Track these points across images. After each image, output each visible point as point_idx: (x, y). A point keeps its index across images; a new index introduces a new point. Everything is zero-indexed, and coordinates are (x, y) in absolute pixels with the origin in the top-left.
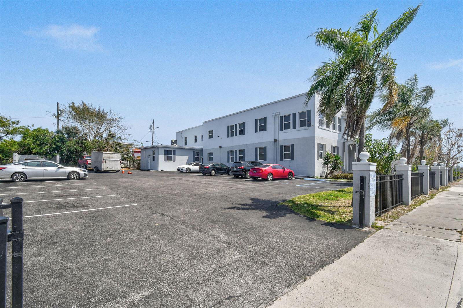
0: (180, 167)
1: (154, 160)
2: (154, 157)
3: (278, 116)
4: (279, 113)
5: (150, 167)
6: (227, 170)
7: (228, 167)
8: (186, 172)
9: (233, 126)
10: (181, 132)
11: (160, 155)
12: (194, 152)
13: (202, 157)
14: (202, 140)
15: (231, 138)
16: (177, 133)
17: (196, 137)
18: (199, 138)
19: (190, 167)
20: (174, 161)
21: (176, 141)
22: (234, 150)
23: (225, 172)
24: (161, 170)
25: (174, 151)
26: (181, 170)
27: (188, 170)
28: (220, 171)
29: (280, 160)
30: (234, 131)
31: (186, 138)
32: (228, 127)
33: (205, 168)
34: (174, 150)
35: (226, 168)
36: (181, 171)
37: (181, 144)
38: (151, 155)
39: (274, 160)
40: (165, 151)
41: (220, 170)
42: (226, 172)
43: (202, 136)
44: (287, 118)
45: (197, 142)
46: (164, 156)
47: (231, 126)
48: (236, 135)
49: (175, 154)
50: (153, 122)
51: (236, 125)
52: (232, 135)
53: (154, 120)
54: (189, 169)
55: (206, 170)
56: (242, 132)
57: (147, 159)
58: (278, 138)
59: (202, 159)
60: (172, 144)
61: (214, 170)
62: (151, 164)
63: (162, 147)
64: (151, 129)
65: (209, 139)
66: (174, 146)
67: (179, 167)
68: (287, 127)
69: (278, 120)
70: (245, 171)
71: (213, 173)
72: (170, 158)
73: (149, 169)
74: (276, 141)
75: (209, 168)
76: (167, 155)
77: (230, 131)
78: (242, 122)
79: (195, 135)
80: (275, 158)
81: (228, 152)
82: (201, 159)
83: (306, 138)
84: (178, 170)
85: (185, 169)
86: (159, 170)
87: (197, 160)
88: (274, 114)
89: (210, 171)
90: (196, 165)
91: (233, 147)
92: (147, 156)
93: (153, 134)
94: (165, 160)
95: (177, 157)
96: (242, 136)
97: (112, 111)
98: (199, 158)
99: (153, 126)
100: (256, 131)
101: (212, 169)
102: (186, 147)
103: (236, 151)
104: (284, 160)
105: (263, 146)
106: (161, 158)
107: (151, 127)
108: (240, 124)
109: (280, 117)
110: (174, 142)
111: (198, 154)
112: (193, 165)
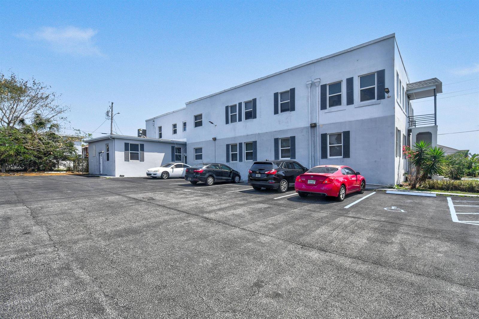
0: (152, 170)
1: (108, 160)
2: (108, 154)
3: (317, 84)
4: (318, 80)
5: (103, 171)
6: (231, 175)
7: (233, 170)
8: (161, 178)
9: (236, 105)
10: (153, 120)
11: (117, 151)
12: (173, 148)
13: (185, 154)
14: (185, 129)
15: (231, 125)
16: (147, 121)
17: (175, 126)
18: (180, 128)
19: (169, 169)
20: (142, 160)
21: (144, 132)
22: (238, 142)
23: (228, 178)
24: (121, 176)
25: (142, 146)
26: (152, 175)
27: (165, 175)
28: (220, 177)
29: (322, 158)
30: (237, 113)
31: (160, 128)
32: (227, 108)
33: (197, 173)
34: (142, 143)
35: (231, 172)
36: (152, 177)
37: (153, 135)
38: (104, 151)
39: (310, 158)
40: (126, 145)
41: (222, 176)
42: (230, 178)
43: (185, 124)
44: (336, 86)
45: (176, 133)
46: (124, 152)
47: (232, 107)
48: (240, 120)
49: (142, 149)
50: (111, 106)
51: (240, 104)
52: (233, 120)
53: (112, 103)
54: (167, 173)
55: (198, 176)
56: (251, 115)
57: (98, 157)
58: (317, 122)
59: (186, 157)
60: (139, 136)
61: (211, 176)
62: (103, 166)
63: (121, 139)
64: (108, 115)
65: (196, 128)
66: (142, 138)
67: (150, 170)
68: (336, 101)
69: (318, 91)
70: (278, 179)
71: (210, 180)
72: (135, 157)
73: (101, 173)
74: (313, 126)
75: (203, 173)
76: (130, 152)
77: (230, 114)
78: (250, 98)
79: (174, 123)
80: (313, 154)
81: (228, 146)
82: (183, 158)
83: (376, 118)
84: (148, 174)
85: (159, 174)
86: (117, 176)
87: (178, 158)
88: (310, 82)
89: (205, 178)
90: (177, 166)
91: (235, 138)
92: (97, 154)
93: (112, 122)
94: (126, 159)
95: (147, 155)
96: (251, 122)
97: (37, 82)
98: (180, 156)
99: (111, 111)
100: (276, 112)
101: (207, 175)
102: (161, 140)
103: (241, 144)
104: (329, 157)
105: (289, 135)
106: (119, 155)
107: (108, 112)
108: (246, 103)
109: (321, 86)
110: (141, 132)
111: (179, 150)
112: (172, 166)
